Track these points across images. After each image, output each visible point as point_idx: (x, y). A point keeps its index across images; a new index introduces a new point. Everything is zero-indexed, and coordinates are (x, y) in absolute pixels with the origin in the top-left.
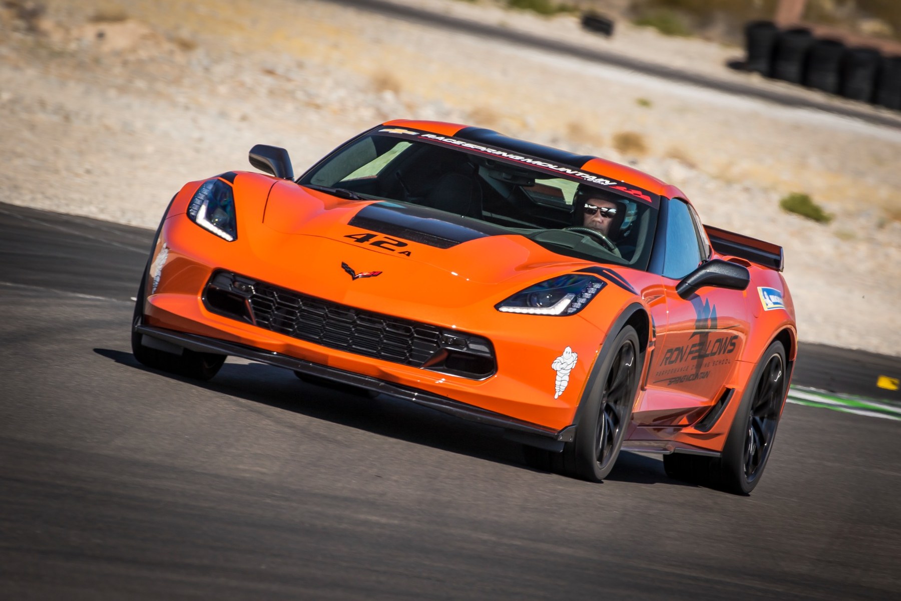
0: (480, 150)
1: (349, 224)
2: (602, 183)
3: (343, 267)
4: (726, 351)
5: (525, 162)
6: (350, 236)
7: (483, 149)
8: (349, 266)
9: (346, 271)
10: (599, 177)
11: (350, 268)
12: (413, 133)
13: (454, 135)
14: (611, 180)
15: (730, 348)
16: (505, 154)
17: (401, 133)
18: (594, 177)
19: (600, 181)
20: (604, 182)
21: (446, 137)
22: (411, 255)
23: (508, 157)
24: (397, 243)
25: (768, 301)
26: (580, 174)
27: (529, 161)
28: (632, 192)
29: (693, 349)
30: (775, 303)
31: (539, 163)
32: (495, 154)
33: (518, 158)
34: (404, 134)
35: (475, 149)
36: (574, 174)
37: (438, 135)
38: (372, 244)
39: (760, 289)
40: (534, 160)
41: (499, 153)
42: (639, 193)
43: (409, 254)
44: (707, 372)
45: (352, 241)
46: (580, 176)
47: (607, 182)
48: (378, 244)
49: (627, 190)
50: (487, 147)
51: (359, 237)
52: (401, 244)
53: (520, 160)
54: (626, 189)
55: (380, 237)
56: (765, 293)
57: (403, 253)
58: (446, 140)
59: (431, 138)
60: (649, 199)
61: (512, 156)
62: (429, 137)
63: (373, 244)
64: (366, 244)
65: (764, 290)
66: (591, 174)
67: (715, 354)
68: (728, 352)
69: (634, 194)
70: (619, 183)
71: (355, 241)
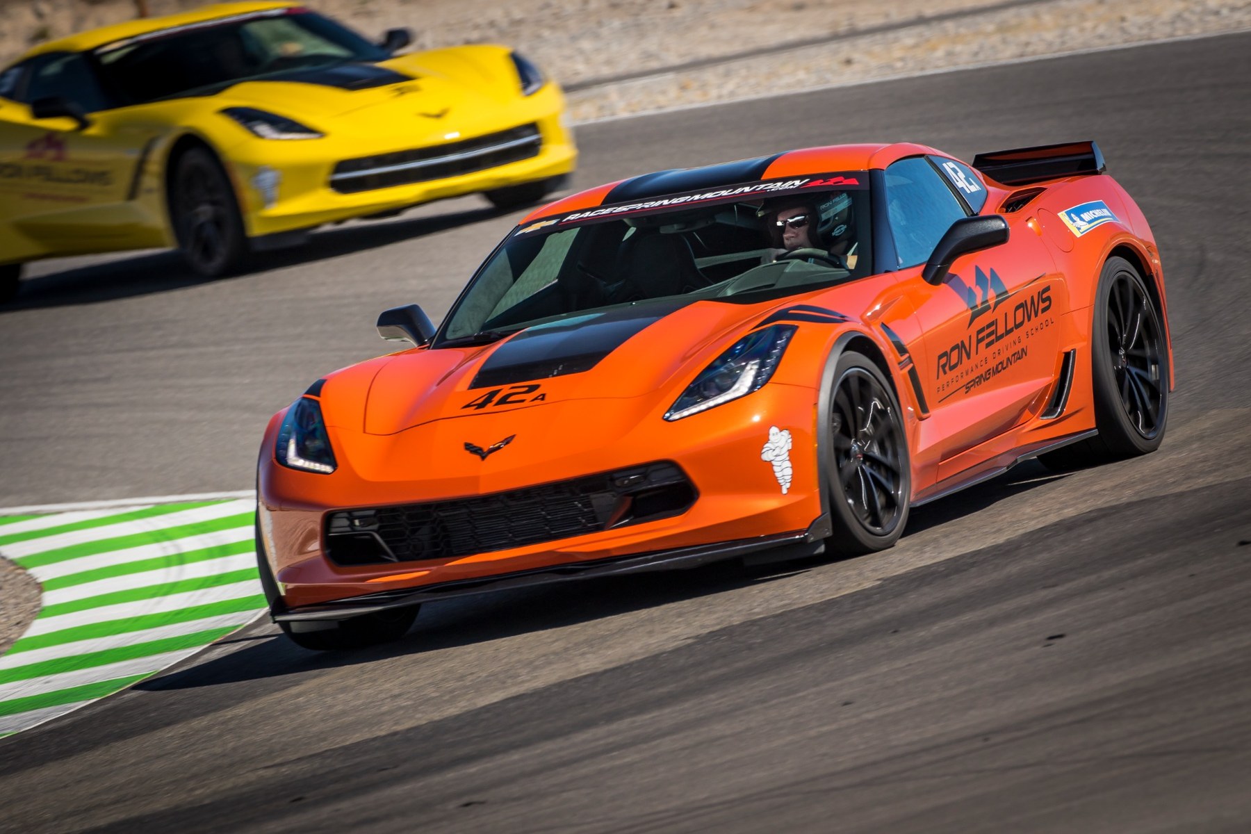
0: (635, 209)
1: (469, 389)
2: (791, 187)
3: (467, 449)
4: (1040, 311)
5: (692, 201)
6: (468, 406)
7: (639, 206)
8: (475, 444)
9: (471, 452)
10: (785, 180)
11: (475, 447)
12: (553, 222)
13: (603, 203)
14: (801, 178)
15: (1042, 306)
16: (666, 202)
17: (539, 228)
18: (779, 184)
19: (787, 185)
20: (793, 185)
21: (592, 210)
22: (547, 397)
23: (670, 204)
24: (526, 389)
25: (1079, 223)
26: (762, 186)
27: (697, 197)
28: (831, 182)
29: (980, 336)
30: (1090, 222)
31: (709, 195)
32: (654, 207)
33: (682, 199)
34: (542, 228)
35: (630, 210)
36: (754, 190)
37: (582, 211)
38: (496, 404)
39: (1062, 215)
40: (702, 193)
41: (659, 203)
42: (841, 178)
43: (543, 397)
44: (1023, 350)
45: (471, 410)
46: (761, 190)
47: (797, 183)
48: (503, 401)
49: (825, 182)
50: (643, 202)
51: (479, 401)
52: (532, 388)
53: (685, 201)
54: (822, 181)
55: (506, 389)
56: (1073, 215)
57: (536, 399)
58: (592, 214)
59: (574, 220)
60: (855, 182)
61: (675, 201)
62: (573, 218)
63: (498, 403)
64: (490, 407)
65: (1068, 214)
66: (775, 181)
67: (1022, 324)
68: (1042, 313)
69: (834, 183)
70: (813, 177)
71: (477, 409)
